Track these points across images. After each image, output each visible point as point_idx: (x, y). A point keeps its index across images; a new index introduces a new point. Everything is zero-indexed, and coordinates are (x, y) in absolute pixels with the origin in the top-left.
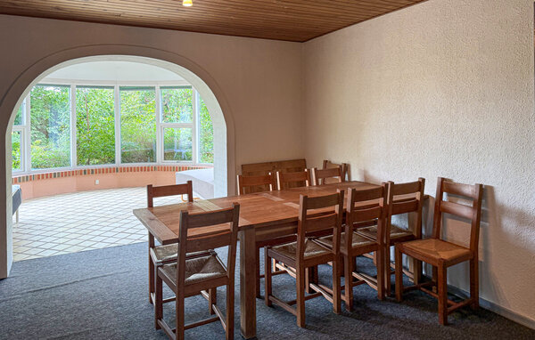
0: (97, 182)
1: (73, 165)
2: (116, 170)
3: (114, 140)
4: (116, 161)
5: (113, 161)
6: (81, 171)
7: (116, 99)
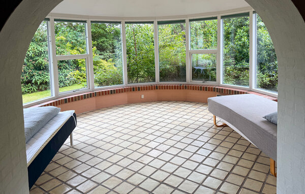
0: (143, 97)
1: (125, 83)
2: (156, 87)
3: (154, 64)
4: (156, 80)
5: (154, 80)
6: (131, 88)
7: (155, 31)
